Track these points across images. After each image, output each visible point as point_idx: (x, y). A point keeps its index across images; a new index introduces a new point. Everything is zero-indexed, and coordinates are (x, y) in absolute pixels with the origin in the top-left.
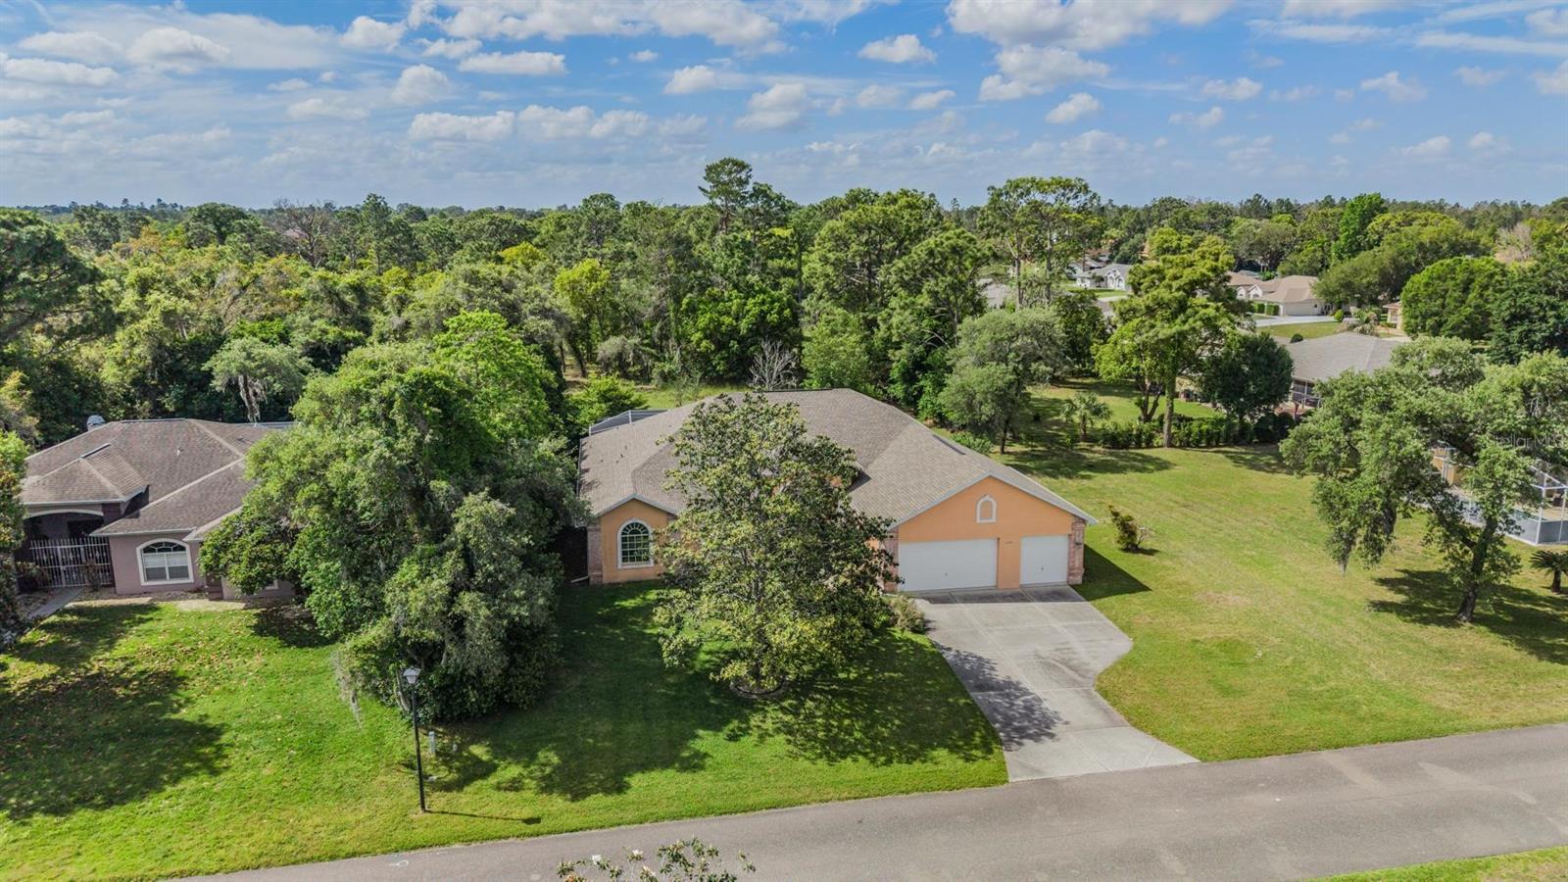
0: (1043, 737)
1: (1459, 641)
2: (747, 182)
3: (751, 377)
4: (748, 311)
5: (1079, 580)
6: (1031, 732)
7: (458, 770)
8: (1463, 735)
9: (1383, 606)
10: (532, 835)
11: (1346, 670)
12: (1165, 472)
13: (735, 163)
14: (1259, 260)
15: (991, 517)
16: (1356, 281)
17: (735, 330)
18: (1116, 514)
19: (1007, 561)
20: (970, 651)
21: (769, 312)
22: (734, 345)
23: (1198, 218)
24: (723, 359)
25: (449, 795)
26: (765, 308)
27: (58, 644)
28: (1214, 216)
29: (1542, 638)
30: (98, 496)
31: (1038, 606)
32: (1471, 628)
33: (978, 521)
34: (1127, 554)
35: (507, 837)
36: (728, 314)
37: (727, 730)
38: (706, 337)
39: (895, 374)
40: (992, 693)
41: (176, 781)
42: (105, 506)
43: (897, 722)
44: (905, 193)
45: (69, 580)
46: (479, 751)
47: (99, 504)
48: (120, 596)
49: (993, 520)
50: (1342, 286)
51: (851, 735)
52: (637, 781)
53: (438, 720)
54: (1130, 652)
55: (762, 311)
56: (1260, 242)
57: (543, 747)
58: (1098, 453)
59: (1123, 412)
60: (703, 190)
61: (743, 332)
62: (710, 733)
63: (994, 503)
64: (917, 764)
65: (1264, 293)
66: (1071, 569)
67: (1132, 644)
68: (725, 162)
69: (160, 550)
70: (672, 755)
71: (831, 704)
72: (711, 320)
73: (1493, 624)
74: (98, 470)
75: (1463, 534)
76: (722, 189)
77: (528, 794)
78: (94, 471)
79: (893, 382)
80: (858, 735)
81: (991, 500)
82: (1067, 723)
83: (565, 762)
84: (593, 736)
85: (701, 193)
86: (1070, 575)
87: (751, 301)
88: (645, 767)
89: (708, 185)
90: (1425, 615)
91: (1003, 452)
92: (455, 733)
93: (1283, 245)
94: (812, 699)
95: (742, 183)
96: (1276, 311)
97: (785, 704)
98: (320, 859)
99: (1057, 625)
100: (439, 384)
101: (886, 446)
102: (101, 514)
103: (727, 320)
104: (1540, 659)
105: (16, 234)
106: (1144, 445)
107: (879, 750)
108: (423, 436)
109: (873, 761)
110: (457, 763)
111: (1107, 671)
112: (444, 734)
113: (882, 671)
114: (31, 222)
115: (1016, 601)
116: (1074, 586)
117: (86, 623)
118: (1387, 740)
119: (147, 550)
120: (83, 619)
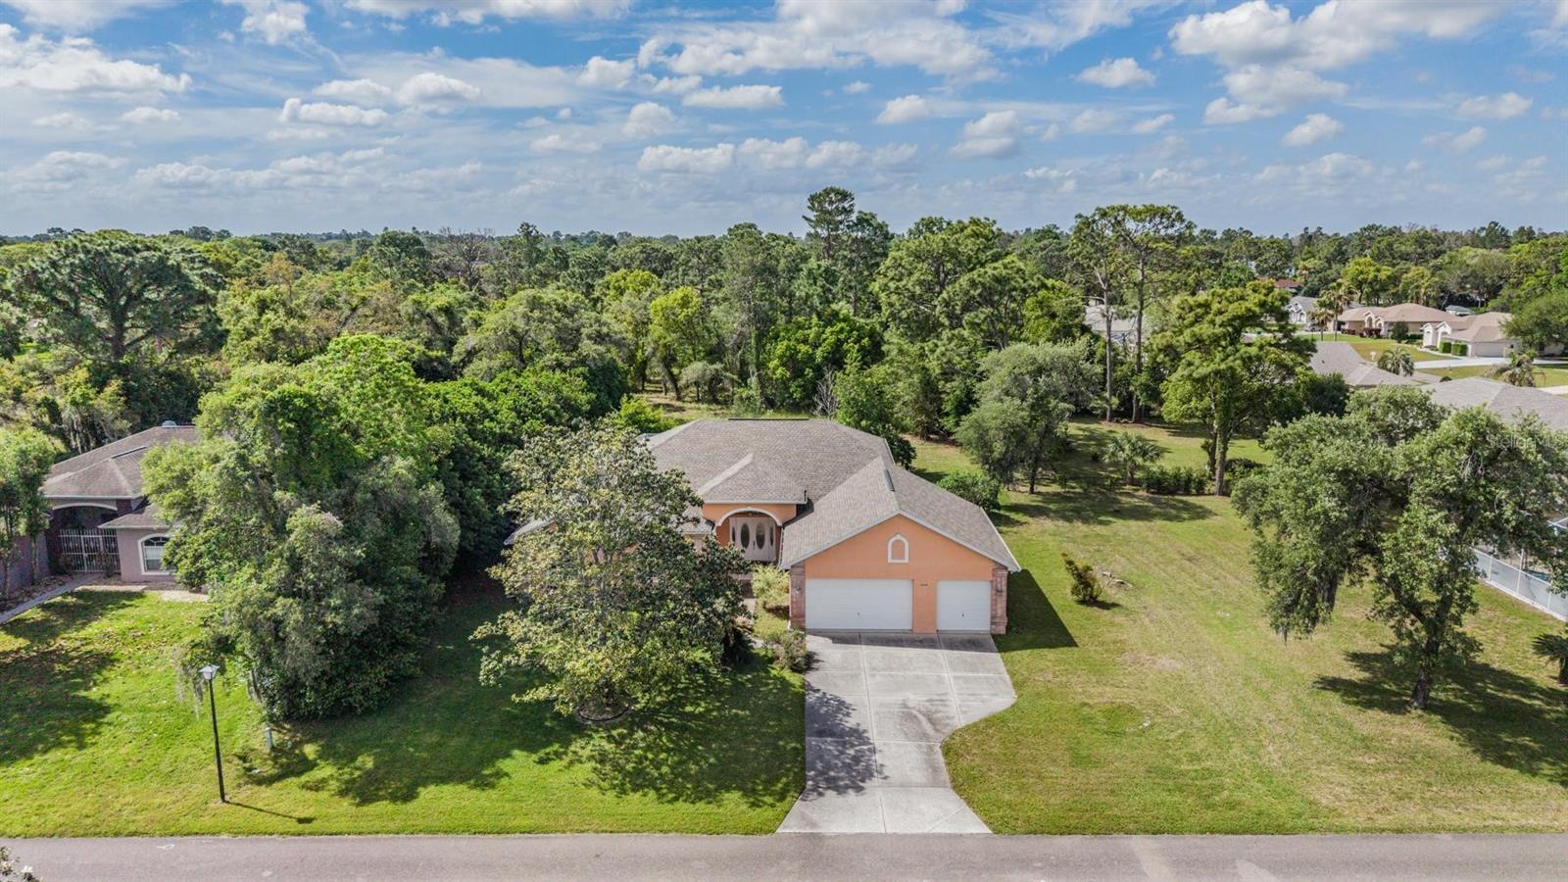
0: (850, 791)
1: (1396, 730)
2: (851, 211)
3: (815, 405)
4: (825, 340)
5: (1002, 630)
6: (842, 783)
7: (282, 766)
8: (1318, 835)
9: (1332, 684)
10: (293, 834)
11: (1236, 749)
12: (1199, 522)
13: (837, 192)
14: (1474, 296)
15: (903, 558)
16: (1553, 319)
17: (811, 358)
18: (1070, 563)
19: (924, 605)
20: (837, 694)
21: (846, 340)
22: (809, 372)
23: (1403, 248)
24: (799, 386)
25: (256, 788)
26: (842, 336)
27: (46, 620)
28: (1421, 245)
29: (1502, 736)
30: (112, 493)
31: (942, 655)
32: (1420, 716)
33: (890, 560)
34: (1081, 606)
35: (271, 834)
36: (805, 341)
37: (542, 753)
38: (783, 365)
39: (948, 407)
40: (829, 739)
41: (45, 751)
42: (119, 502)
43: (712, 760)
44: (975, 222)
45: (90, 566)
46: (310, 750)
47: (113, 500)
48: (124, 583)
49: (906, 561)
50: (1537, 324)
51: (658, 769)
52: (427, 793)
53: (288, 718)
54: (1006, 711)
55: (839, 340)
56: (1474, 274)
57: (366, 751)
58: (1141, 497)
59: (1185, 455)
60: (806, 219)
61: (819, 360)
62: (525, 753)
63: (907, 544)
64: (701, 805)
65: (1453, 330)
66: (993, 617)
67: (1013, 701)
68: (827, 192)
69: (158, 544)
70: (474, 772)
71: (660, 736)
72: (788, 348)
73: (1449, 713)
74: (121, 469)
75: (1415, 608)
76: (825, 219)
77: (323, 795)
78: (117, 470)
79: (947, 414)
80: (665, 769)
81: (903, 539)
82: (886, 778)
83: (377, 767)
84: (416, 746)
85: (806, 222)
86: (992, 623)
87: (829, 330)
88: (442, 780)
89: (812, 215)
90: (1375, 697)
91: (1032, 491)
92: (298, 732)
93: (1501, 278)
94: (645, 730)
95: (848, 212)
96: (1463, 351)
97: (614, 733)
98: (106, 835)
99: (947, 675)
100: (298, 402)
101: (845, 479)
102: (116, 509)
103: (803, 348)
104: (1484, 759)
105: (130, 259)
106: (1194, 491)
107: (675, 787)
108: (273, 450)
109: (661, 796)
110: (284, 760)
111: (967, 728)
112: (289, 731)
113: (731, 708)
114: (148, 248)
115: (924, 647)
116: (994, 636)
117: (80, 605)
118: (1219, 832)
119: (148, 543)
120: (81, 602)
